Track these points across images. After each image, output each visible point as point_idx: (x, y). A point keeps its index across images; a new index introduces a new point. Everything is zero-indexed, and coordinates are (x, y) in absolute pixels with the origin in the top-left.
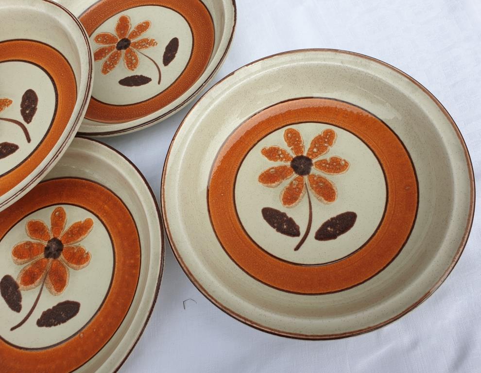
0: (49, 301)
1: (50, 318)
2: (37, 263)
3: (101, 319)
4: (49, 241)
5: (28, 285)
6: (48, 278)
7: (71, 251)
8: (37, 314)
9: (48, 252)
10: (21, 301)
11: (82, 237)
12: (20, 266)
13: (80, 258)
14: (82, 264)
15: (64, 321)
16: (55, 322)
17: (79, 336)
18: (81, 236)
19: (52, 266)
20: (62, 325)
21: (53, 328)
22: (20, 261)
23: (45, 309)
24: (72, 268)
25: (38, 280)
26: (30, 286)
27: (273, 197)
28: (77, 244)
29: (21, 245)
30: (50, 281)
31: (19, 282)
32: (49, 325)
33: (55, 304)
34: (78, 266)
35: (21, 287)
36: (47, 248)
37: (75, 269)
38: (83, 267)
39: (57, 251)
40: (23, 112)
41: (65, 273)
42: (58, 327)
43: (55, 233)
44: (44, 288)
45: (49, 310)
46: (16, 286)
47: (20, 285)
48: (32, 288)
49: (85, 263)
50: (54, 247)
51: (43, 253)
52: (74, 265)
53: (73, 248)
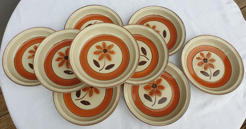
0: (159, 98)
1: (161, 102)
2: (151, 90)
3: (173, 100)
4: (152, 85)
6: (156, 93)
8: (157, 101)
10: (152, 99)
11: (161, 82)
13: (162, 88)
15: (165, 102)
17: (169, 104)
19: (156, 90)
21: (162, 104)
22: (147, 90)
27: (202, 68)
28: (160, 84)
29: (145, 87)
31: (149, 95)
32: (161, 103)
33: (161, 99)
35: (150, 96)
36: (153, 86)
37: (162, 90)
38: (164, 90)
40: (143, 53)
41: (160, 91)
42: (163, 103)
44: (156, 96)
45: (159, 100)
46: (149, 96)
48: (153, 96)
49: (164, 88)
50: (154, 86)
51: (152, 88)
52: (161, 89)
53: (159, 86)
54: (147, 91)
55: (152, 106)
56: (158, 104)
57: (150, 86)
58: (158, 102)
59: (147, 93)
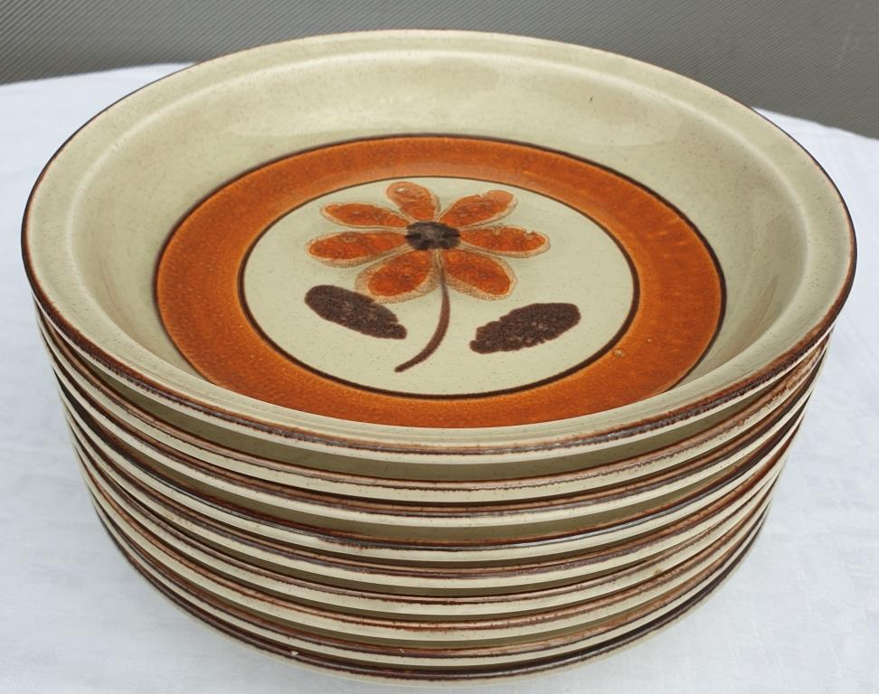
2: (398, 259)
3: (654, 322)
4: (410, 227)
5: (398, 293)
7: (487, 235)
8: (463, 334)
9: (420, 241)
10: (396, 320)
12: (350, 269)
14: (529, 249)
15: (552, 335)
16: (525, 339)
17: (613, 354)
18: (494, 213)
19: (447, 259)
20: (548, 343)
21: (525, 351)
23: (483, 323)
24: (510, 256)
25: (423, 283)
26: (405, 295)
28: (496, 223)
29: (330, 240)
30: (459, 281)
31: (366, 292)
32: (516, 346)
33: (506, 312)
34: (521, 253)
35: (379, 299)
38: (538, 253)
39: (444, 236)
42: (539, 347)
43: (416, 215)
44: (452, 292)
45: (492, 325)
46: (361, 302)
47: (372, 296)
48: (415, 297)
49: (536, 246)
50: (430, 233)
51: (406, 245)
52: (513, 253)
53: (486, 230)
54: (352, 265)
55: (400, 369)
56: (477, 355)
57: (383, 234)
58: (473, 338)
59: (345, 277)
